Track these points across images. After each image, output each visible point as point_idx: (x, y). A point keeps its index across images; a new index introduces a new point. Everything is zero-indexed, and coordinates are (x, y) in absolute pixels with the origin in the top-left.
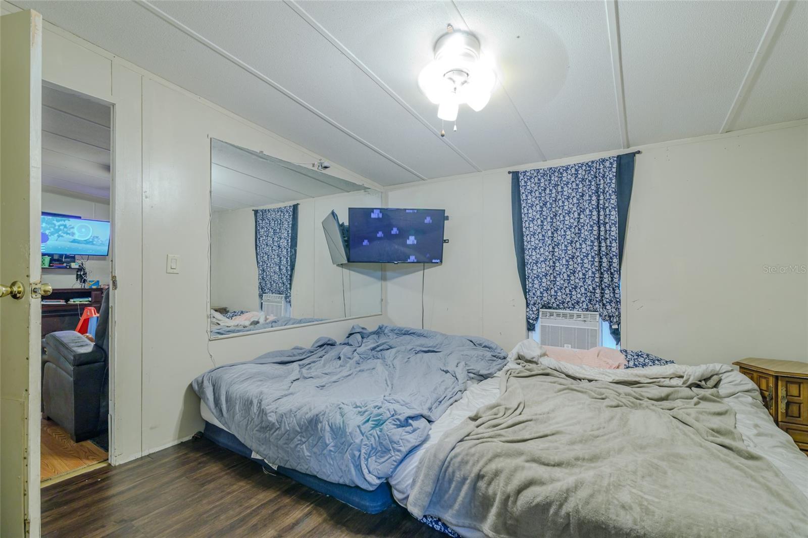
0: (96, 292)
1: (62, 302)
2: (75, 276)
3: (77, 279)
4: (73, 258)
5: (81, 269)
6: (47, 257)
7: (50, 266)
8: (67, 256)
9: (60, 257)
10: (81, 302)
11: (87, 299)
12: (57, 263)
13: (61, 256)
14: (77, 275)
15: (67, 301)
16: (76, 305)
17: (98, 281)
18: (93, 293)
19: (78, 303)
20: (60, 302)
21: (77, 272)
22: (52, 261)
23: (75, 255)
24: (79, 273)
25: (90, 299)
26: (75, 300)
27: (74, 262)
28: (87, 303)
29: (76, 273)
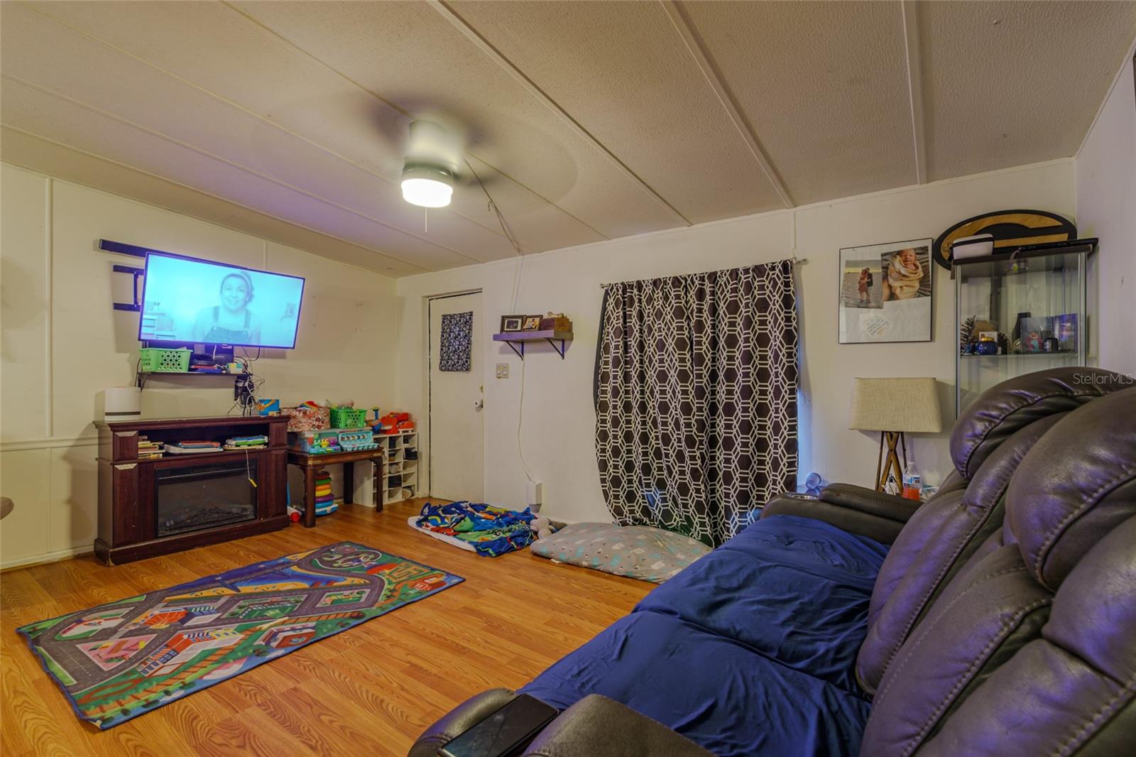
0: (278, 425)
1: (215, 448)
2: (232, 390)
3: (236, 396)
4: (228, 353)
5: (244, 377)
6: (185, 349)
7: (190, 370)
8: (221, 349)
9: (206, 351)
10: (249, 445)
11: (260, 440)
12: (202, 362)
13: (209, 348)
14: (237, 388)
15: (223, 444)
16: (243, 453)
17: (278, 401)
18: (273, 426)
19: (245, 447)
20: (213, 447)
21: (237, 382)
22: (194, 357)
23: (233, 346)
24: (240, 385)
25: (266, 439)
26: (239, 441)
27: (233, 362)
28: (261, 447)
29: (233, 383)
